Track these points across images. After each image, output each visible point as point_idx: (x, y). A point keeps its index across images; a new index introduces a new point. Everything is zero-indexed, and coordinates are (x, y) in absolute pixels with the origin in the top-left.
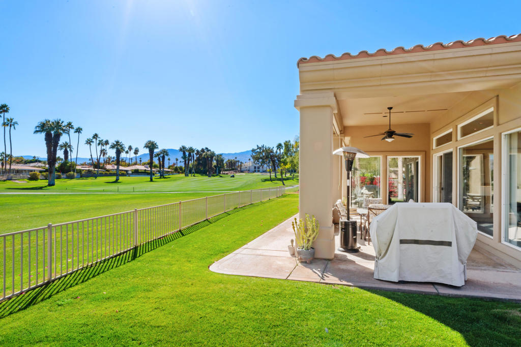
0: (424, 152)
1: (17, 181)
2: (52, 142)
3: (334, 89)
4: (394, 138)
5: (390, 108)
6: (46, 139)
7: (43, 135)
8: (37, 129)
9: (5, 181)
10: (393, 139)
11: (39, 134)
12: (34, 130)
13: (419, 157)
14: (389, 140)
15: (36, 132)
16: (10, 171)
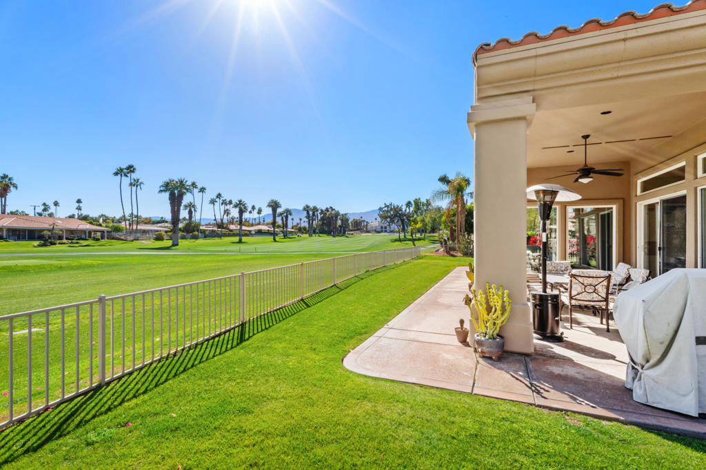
0: (622, 200)
1: (143, 241)
2: (176, 201)
3: (534, 90)
4: (591, 177)
5: (586, 137)
6: (170, 199)
7: (167, 195)
8: (162, 189)
9: (132, 241)
10: (591, 179)
11: (163, 193)
12: (159, 190)
13: (614, 207)
14: (585, 181)
15: (161, 191)
16: (137, 231)
